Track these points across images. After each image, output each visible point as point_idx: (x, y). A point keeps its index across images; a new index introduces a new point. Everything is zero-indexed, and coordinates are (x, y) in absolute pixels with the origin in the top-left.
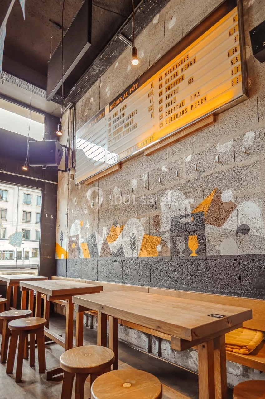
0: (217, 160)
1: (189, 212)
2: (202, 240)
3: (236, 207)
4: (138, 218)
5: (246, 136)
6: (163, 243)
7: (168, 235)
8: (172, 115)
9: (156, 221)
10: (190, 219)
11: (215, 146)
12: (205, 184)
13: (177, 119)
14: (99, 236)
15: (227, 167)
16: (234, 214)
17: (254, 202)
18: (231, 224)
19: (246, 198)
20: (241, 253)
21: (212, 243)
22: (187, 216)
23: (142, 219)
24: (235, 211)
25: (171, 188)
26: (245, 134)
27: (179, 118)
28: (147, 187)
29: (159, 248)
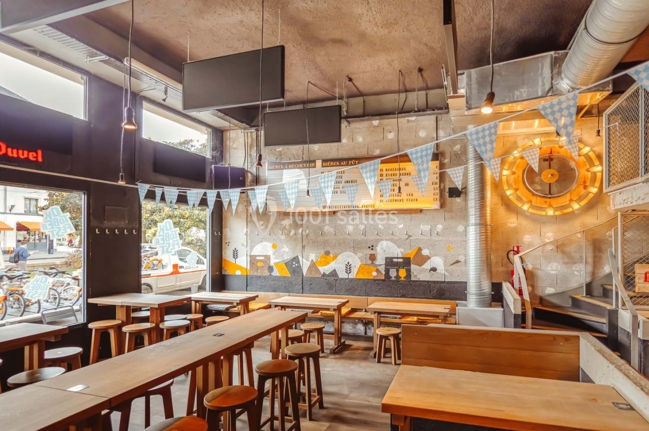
0: (420, 233)
1: (400, 256)
2: (409, 272)
3: (430, 258)
4: (354, 253)
5: (438, 226)
6: (378, 271)
7: (383, 267)
8: (392, 198)
9: (373, 258)
10: (401, 260)
11: (420, 225)
12: (412, 244)
13: (394, 202)
14: (304, 260)
15: (426, 238)
16: (429, 262)
17: (440, 258)
18: (427, 266)
19: (436, 255)
20: (431, 280)
21: (415, 274)
22: (398, 258)
23: (358, 254)
24: (430, 260)
25: (386, 240)
26: (437, 225)
27: (397, 202)
28: (364, 234)
29: (374, 274)
